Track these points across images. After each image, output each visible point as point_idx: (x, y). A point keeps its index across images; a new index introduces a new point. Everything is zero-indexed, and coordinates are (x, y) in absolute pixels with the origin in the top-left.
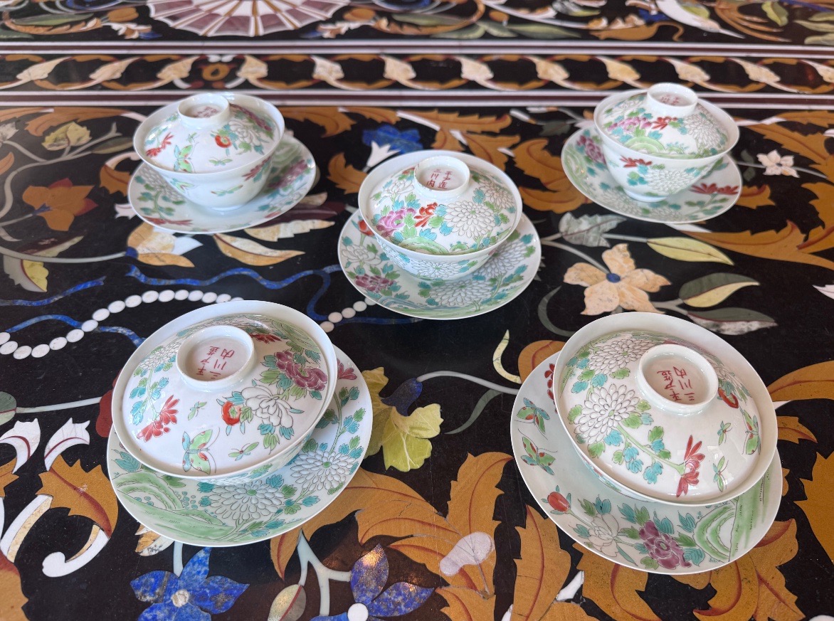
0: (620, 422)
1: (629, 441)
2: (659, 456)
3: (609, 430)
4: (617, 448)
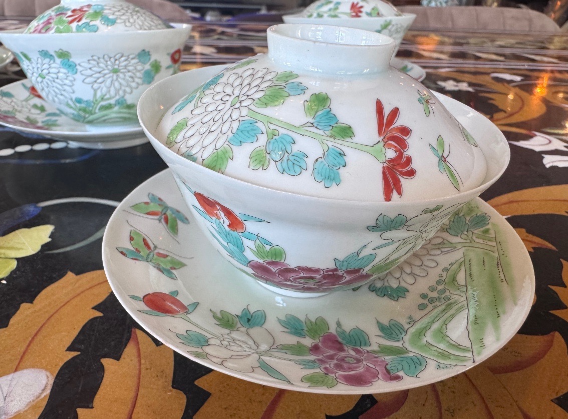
0: (252, 107)
1: (272, 127)
2: (332, 136)
3: (235, 125)
4: (255, 145)
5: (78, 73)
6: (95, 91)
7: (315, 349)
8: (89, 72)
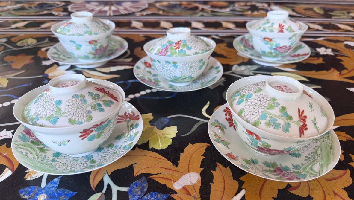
0: (264, 109)
1: (271, 116)
2: (287, 119)
3: (260, 114)
5: (178, 68)
6: (182, 74)
7: (275, 171)
8: (182, 68)
